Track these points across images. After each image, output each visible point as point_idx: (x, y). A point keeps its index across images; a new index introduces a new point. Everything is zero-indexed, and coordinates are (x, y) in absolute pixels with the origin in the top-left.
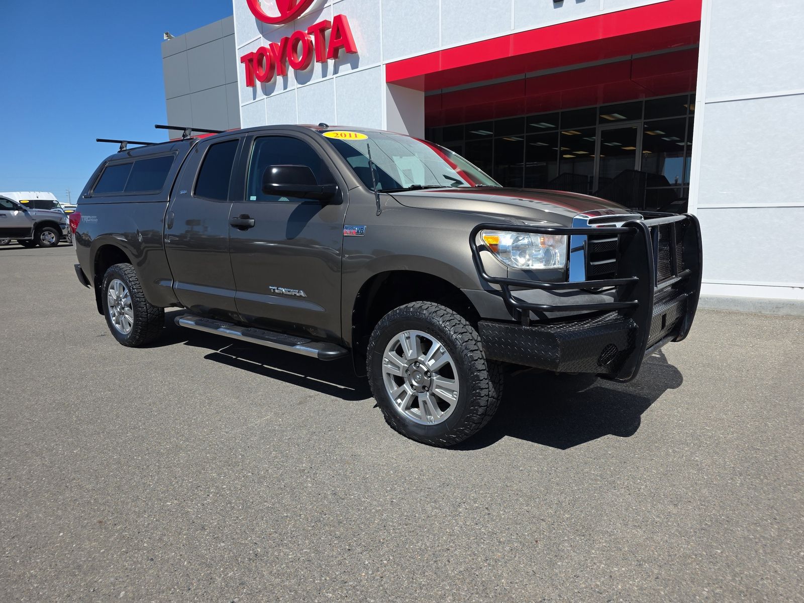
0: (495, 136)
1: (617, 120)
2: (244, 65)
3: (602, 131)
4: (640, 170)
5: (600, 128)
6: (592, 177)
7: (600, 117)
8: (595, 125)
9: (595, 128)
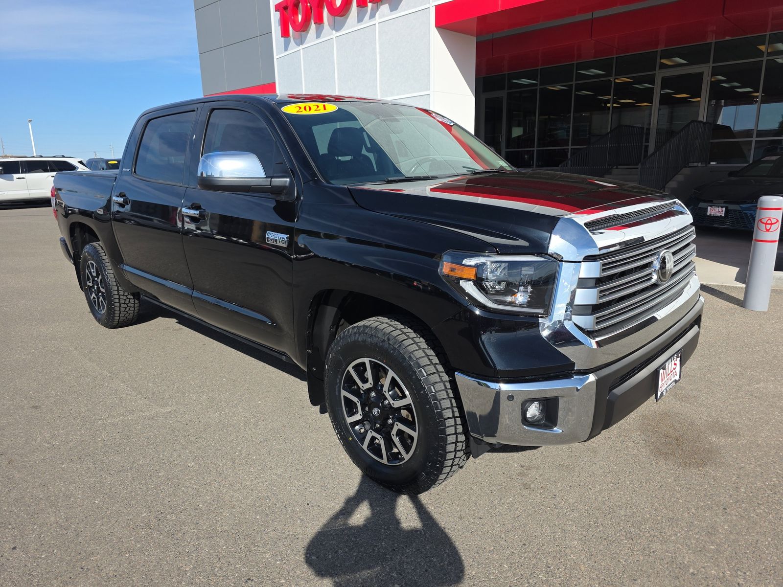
0: (540, 85)
1: (677, 66)
2: (278, 14)
3: (663, 78)
4: (705, 121)
5: (660, 75)
6: (648, 129)
7: (661, 63)
8: (655, 71)
9: (655, 74)
